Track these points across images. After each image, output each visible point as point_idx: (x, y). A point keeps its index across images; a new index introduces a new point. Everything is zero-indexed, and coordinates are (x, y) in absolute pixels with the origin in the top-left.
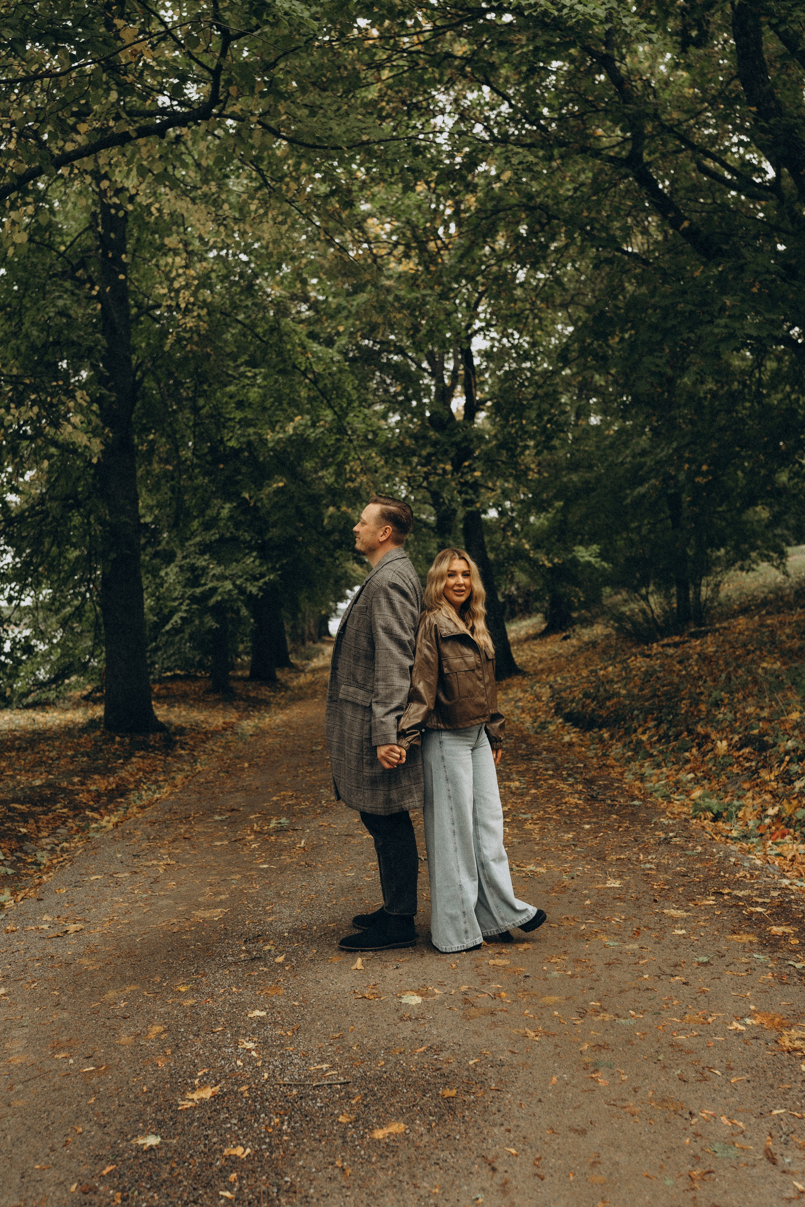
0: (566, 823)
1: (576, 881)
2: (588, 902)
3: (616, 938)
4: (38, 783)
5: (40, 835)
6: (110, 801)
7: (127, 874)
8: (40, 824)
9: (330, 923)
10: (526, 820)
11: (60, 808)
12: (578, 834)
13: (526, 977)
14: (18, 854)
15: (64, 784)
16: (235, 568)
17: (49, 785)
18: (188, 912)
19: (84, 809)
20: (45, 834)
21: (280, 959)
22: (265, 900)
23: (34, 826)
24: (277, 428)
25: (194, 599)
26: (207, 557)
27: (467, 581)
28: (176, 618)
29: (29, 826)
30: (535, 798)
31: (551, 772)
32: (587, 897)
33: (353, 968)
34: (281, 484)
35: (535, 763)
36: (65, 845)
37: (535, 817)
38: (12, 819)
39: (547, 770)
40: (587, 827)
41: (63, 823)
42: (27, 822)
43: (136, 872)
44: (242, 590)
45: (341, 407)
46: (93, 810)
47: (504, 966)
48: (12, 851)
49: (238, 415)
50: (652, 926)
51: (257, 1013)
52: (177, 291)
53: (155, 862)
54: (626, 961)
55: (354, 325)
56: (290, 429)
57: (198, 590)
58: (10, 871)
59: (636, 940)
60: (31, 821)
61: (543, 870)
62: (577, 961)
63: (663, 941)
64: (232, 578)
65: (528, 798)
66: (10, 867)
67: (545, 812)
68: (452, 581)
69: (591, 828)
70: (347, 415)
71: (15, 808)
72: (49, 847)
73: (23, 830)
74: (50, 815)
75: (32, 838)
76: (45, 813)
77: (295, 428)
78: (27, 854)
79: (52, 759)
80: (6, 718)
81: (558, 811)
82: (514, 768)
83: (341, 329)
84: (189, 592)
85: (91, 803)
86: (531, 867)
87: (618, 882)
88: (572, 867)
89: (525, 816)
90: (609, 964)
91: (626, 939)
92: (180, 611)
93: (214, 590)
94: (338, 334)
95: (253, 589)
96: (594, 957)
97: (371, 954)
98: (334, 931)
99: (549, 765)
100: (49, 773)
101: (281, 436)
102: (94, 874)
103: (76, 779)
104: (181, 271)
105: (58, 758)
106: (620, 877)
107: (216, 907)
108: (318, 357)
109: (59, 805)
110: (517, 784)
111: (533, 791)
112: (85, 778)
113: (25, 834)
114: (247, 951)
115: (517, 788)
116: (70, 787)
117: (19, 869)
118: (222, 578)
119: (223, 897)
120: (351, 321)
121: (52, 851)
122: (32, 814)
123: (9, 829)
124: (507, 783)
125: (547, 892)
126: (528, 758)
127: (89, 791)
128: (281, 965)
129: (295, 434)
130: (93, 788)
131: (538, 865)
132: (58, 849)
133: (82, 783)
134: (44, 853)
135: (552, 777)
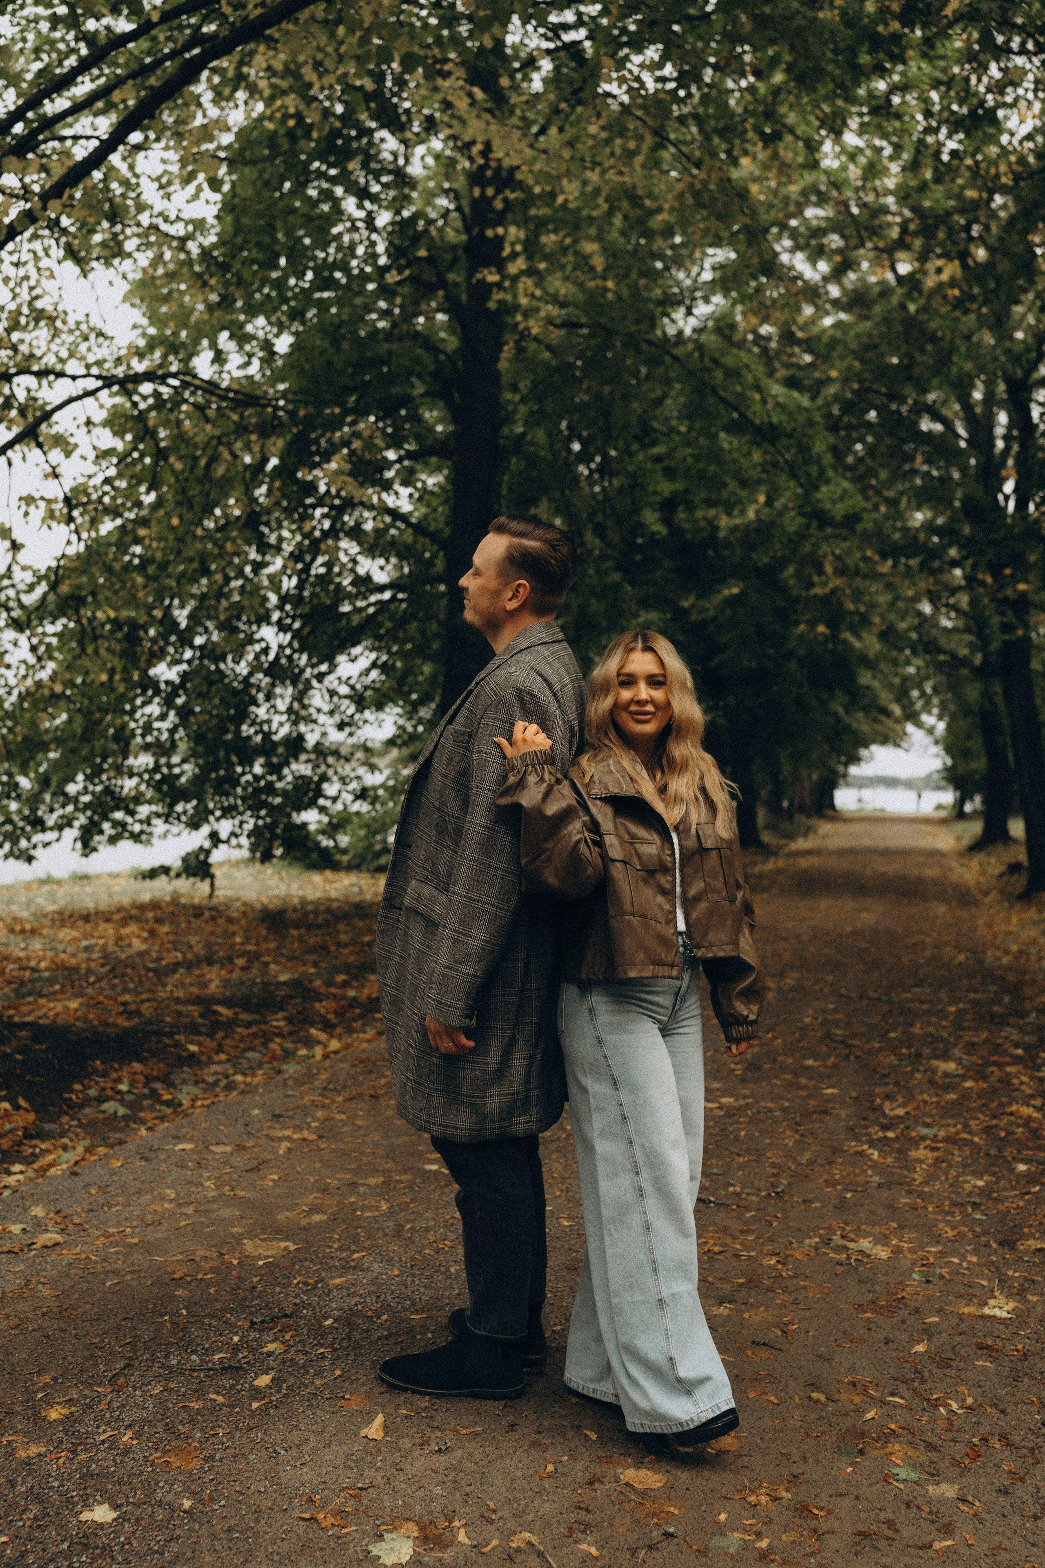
0: (987, 1154)
1: (931, 1289)
2: (920, 1348)
3: (924, 1458)
4: (283, 977)
5: (216, 1058)
6: (362, 1016)
7: (228, 1149)
8: (228, 1042)
9: (422, 1310)
10: (924, 1138)
11: (279, 1022)
12: (999, 1180)
13: (668, 1535)
14: (157, 1085)
15: (318, 983)
17: (295, 984)
18: (239, 1238)
19: (312, 1024)
20: (223, 1057)
21: (264, 1380)
22: (370, 1237)
23: (214, 1045)
24: (736, 512)
27: (658, 695)
29: (208, 1043)
30: (965, 1096)
31: (1020, 1052)
32: (928, 1332)
33: (363, 1433)
34: (735, 591)
35: (1007, 1031)
36: (239, 1078)
37: (942, 1134)
38: (193, 1029)
39: (1017, 1046)
40: (1022, 1167)
41: (265, 1044)
42: (211, 1035)
43: (244, 1148)
45: (809, 475)
46: (328, 1027)
47: (643, 1494)
48: (149, 1079)
49: (666, 488)
50: (1016, 1439)
51: (102, 1514)
52: (515, 279)
53: (288, 1133)
54: (907, 1532)
55: (850, 367)
56: (751, 515)
58: (122, 1111)
59: (964, 1471)
60: (220, 1035)
61: (883, 1253)
62: (802, 1510)
63: (1019, 1490)
65: (953, 1096)
66: (130, 1106)
67: (966, 1126)
68: (626, 695)
69: (1028, 1174)
70: (817, 488)
71: (215, 1013)
72: (210, 1079)
73: (193, 1048)
74: (254, 1029)
75: (199, 1062)
76: (248, 1025)
77: (757, 512)
78: (170, 1085)
79: (339, 945)
80: (346, 882)
81: (988, 1130)
82: (967, 1036)
83: (834, 374)
85: (331, 1016)
86: (865, 1244)
87: (1011, 1305)
88: (942, 1254)
89: (924, 1131)
90: (864, 1535)
91: (943, 1465)
94: (829, 380)
96: (845, 1503)
97: (425, 1402)
98: (411, 1330)
99: (1027, 1038)
100: (315, 964)
101: (738, 521)
102: (191, 1140)
103: (341, 978)
104: (518, 248)
105: (346, 945)
106: (1020, 1294)
107: (286, 1239)
108: (778, 405)
109: (281, 1014)
110: (951, 1066)
111: (969, 1084)
112: (355, 977)
113: (193, 1054)
114: (236, 1349)
115: (946, 1075)
116: (323, 990)
117: (142, 1109)
119: (317, 1218)
120: (848, 361)
121: (215, 1084)
122: (229, 1025)
123: (178, 1044)
124: (935, 1063)
125: (860, 1308)
126: (999, 1021)
127: (344, 997)
128: (257, 1394)
129: (759, 520)
130: (351, 993)
131: (882, 1240)
132: (224, 1082)
133: (345, 984)
134: (195, 1090)
135: (1017, 1060)
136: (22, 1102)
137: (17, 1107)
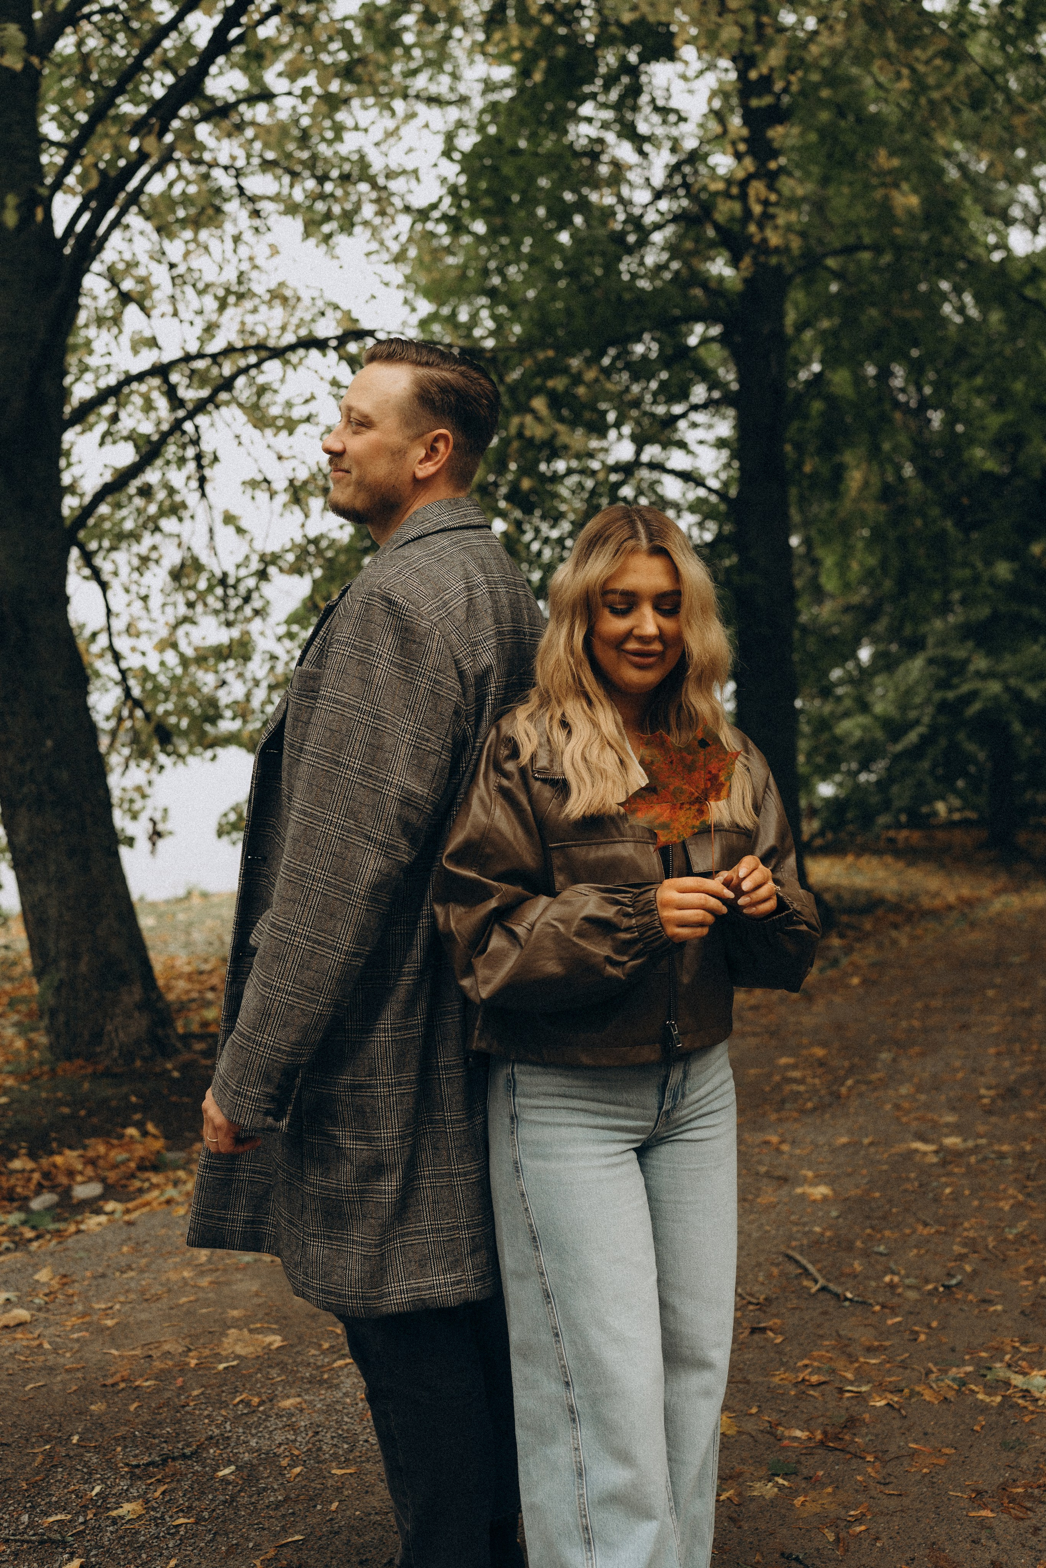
16: (1008, 663)
25: (943, 707)
26: (970, 644)
27: (668, 624)
28: (912, 737)
44: (1017, 695)
57: (951, 695)
64: (1003, 677)
84: (938, 696)
92: (917, 722)
93: (973, 695)
95: (1033, 693)
118: (990, 675)
136: (150, 1127)
137: (145, 1134)
